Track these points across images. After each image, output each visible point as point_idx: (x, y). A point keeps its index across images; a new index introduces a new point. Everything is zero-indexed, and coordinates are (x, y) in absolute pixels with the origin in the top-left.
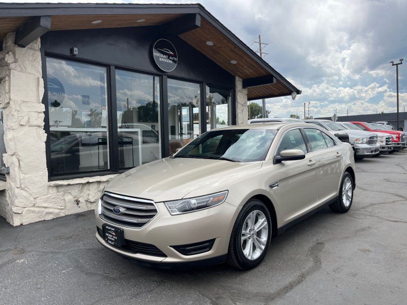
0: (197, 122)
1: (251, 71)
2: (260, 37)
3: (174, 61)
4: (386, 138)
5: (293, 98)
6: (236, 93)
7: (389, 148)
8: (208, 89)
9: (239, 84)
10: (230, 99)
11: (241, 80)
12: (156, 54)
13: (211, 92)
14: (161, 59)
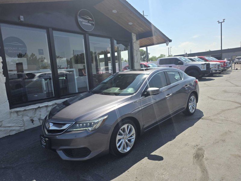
0: (110, 62)
1: (142, 29)
2: (143, 12)
3: (92, 24)
4: (218, 65)
5: (167, 45)
6: (133, 44)
7: (219, 71)
8: (115, 42)
9: (134, 37)
10: (129, 47)
11: (135, 35)
12: (80, 19)
13: (117, 44)
14: (83, 23)
